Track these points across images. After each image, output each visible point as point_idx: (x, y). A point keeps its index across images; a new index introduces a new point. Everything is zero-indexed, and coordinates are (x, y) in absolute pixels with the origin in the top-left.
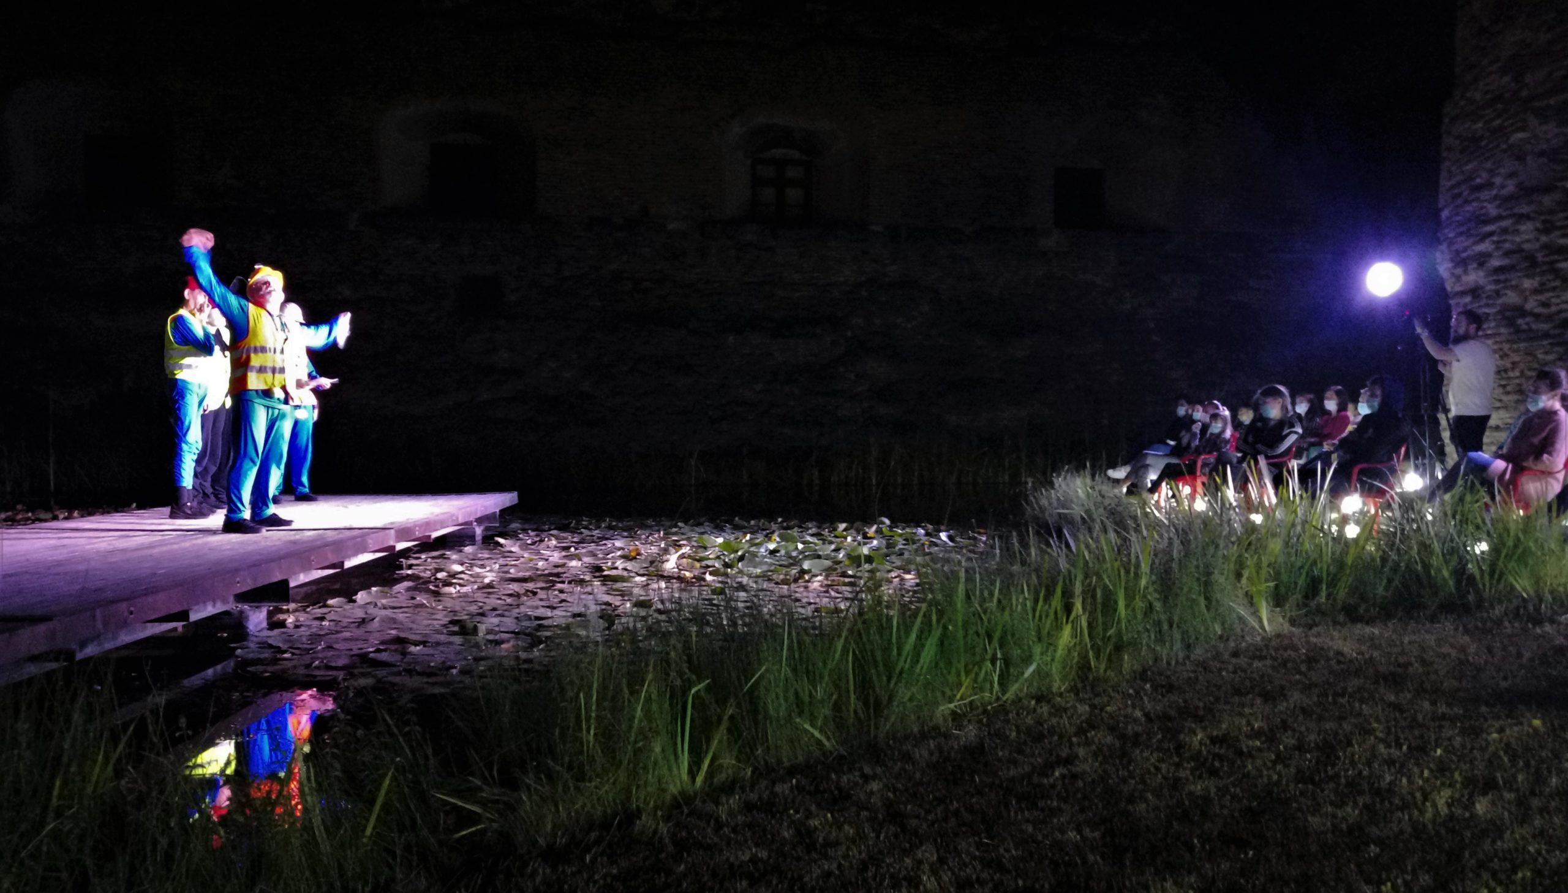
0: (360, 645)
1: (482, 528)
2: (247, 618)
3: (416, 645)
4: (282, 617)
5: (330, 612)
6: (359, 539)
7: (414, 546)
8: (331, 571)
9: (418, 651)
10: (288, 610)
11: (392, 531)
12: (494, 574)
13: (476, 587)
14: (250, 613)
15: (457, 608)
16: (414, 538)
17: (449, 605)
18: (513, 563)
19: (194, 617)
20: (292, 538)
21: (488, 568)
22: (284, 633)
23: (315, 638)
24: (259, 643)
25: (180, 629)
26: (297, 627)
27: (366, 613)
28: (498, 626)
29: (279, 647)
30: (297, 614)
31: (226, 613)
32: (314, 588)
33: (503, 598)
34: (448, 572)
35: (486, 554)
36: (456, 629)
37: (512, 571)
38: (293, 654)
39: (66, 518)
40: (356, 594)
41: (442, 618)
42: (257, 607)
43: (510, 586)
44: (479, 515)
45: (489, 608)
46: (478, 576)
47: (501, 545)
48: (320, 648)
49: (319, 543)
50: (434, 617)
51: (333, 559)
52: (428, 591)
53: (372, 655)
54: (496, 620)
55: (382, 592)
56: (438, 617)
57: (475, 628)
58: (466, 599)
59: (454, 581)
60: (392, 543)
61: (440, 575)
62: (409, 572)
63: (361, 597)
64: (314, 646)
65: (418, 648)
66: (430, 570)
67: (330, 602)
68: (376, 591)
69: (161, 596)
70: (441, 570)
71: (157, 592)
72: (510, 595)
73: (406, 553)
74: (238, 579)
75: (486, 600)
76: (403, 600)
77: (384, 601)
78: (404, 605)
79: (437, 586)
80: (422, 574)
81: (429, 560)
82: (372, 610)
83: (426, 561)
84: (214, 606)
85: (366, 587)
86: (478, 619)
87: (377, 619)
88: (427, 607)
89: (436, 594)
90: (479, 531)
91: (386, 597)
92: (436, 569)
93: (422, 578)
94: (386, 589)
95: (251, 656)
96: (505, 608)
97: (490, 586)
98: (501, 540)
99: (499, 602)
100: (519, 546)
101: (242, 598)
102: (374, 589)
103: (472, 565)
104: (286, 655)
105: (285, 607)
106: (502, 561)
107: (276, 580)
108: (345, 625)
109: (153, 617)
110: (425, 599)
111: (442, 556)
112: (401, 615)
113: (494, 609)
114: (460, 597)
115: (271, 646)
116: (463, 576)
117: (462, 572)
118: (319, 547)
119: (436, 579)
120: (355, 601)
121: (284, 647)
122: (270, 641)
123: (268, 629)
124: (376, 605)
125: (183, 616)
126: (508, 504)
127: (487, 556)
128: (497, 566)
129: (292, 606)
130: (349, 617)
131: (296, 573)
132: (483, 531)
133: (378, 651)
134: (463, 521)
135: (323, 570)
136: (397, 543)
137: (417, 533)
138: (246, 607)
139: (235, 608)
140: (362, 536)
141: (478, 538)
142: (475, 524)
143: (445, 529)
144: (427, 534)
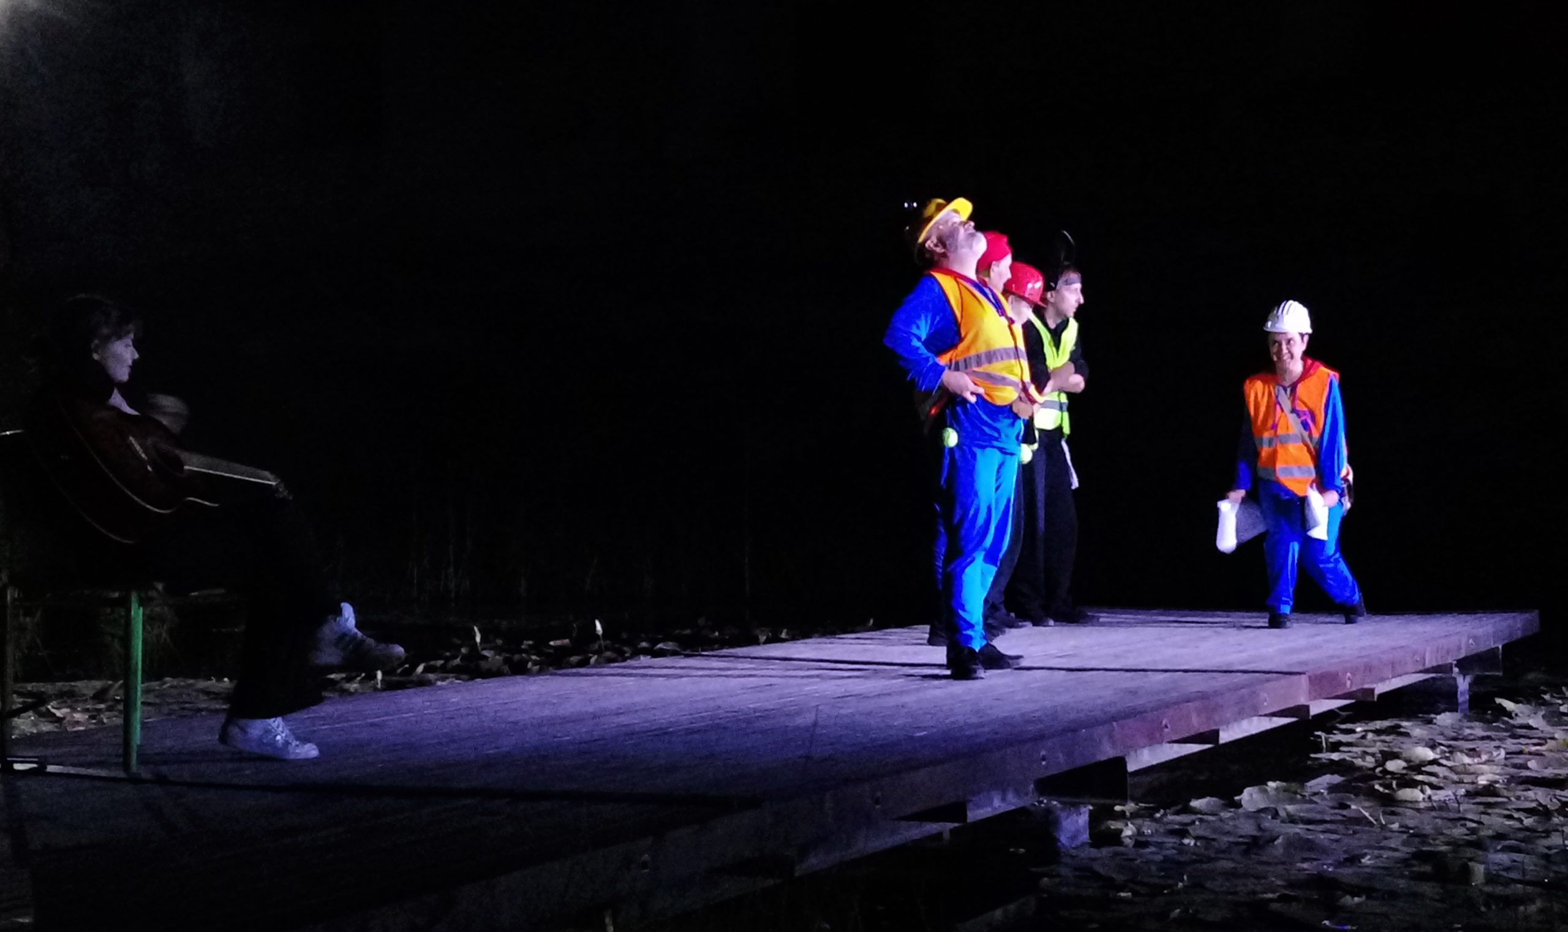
0: (1251, 884)
1: (1468, 679)
2: (1056, 823)
3: (1353, 896)
4: (1114, 825)
5: (1193, 822)
6: (1244, 691)
7: (1342, 708)
8: (1195, 748)
9: (1359, 905)
10: (1123, 812)
11: (1304, 679)
12: (1498, 769)
13: (1462, 791)
14: (1063, 815)
15: (1428, 829)
16: (1339, 693)
17: (1411, 823)
18: (1534, 749)
19: (976, 814)
21: (1484, 757)
22: (1116, 854)
23: (1172, 866)
24: (1076, 869)
25: (947, 836)
26: (1140, 843)
27: (1260, 828)
28: (1508, 869)
29: (1113, 879)
30: (1139, 821)
31: (1022, 811)
32: (1164, 776)
33: (1516, 815)
34: (1406, 761)
35: (1478, 730)
36: (1427, 868)
37: (1532, 764)
38: (1135, 893)
39: (769, 641)
40: (1241, 792)
41: (1398, 847)
42: (1076, 806)
43: (1530, 794)
44: (1462, 655)
45: (1490, 832)
46: (1465, 770)
47: (1509, 715)
48: (1180, 884)
49: (1172, 696)
50: (1384, 843)
51: (1198, 724)
52: (1372, 794)
53: (1275, 906)
54: (1504, 858)
55: (1285, 790)
56: (1392, 844)
57: (1466, 873)
58: (1444, 814)
59: (1420, 778)
60: (1302, 701)
61: (1393, 766)
62: (1335, 756)
63: (1250, 798)
64: (1170, 882)
65: (1356, 899)
66: (1373, 755)
67: (1195, 803)
68: (1277, 789)
69: (921, 775)
70: (1395, 756)
71: (916, 768)
72: (1530, 812)
73: (1327, 720)
74: (1043, 753)
75: (1485, 819)
76: (1325, 805)
77: (1290, 808)
78: (1328, 818)
79: (1388, 786)
80: (1359, 762)
81: (1370, 736)
82: (1268, 822)
83: (1363, 737)
84: (1004, 799)
85: (1259, 781)
86: (1469, 852)
87: (1279, 840)
88: (1370, 824)
89: (1388, 802)
90: (1463, 684)
91: (1292, 801)
92: (1381, 752)
93: (1360, 768)
94: (1294, 786)
95: (1064, 889)
96: (1521, 835)
97: (1490, 790)
98: (1508, 705)
99: (1509, 822)
100: (1543, 716)
101: (1046, 786)
102: (1272, 784)
103: (1452, 750)
104: (1123, 894)
105: (1118, 808)
106: (1511, 744)
107: (1103, 758)
108: (1224, 847)
109: (909, 811)
110: (1364, 808)
111: (1394, 730)
112: (1322, 836)
113: (1500, 836)
114: (1432, 809)
115: (1097, 876)
116: (1435, 769)
117: (1434, 762)
118: (1175, 703)
119: (1385, 772)
120: (1238, 805)
121: (1120, 878)
122: (1097, 867)
123: (1092, 845)
124: (1275, 815)
125: (957, 811)
126: (1519, 634)
127: (1480, 732)
128: (1503, 753)
129: (1130, 807)
130: (1228, 833)
131: (1135, 747)
132: (1470, 685)
133: (1283, 899)
134: (1435, 664)
135: (1183, 745)
136: (1311, 700)
137: (1348, 683)
138: (1055, 803)
139: (1036, 804)
140: (1249, 685)
141: (1463, 698)
142: (1456, 670)
143: (1399, 678)
144: (1366, 686)
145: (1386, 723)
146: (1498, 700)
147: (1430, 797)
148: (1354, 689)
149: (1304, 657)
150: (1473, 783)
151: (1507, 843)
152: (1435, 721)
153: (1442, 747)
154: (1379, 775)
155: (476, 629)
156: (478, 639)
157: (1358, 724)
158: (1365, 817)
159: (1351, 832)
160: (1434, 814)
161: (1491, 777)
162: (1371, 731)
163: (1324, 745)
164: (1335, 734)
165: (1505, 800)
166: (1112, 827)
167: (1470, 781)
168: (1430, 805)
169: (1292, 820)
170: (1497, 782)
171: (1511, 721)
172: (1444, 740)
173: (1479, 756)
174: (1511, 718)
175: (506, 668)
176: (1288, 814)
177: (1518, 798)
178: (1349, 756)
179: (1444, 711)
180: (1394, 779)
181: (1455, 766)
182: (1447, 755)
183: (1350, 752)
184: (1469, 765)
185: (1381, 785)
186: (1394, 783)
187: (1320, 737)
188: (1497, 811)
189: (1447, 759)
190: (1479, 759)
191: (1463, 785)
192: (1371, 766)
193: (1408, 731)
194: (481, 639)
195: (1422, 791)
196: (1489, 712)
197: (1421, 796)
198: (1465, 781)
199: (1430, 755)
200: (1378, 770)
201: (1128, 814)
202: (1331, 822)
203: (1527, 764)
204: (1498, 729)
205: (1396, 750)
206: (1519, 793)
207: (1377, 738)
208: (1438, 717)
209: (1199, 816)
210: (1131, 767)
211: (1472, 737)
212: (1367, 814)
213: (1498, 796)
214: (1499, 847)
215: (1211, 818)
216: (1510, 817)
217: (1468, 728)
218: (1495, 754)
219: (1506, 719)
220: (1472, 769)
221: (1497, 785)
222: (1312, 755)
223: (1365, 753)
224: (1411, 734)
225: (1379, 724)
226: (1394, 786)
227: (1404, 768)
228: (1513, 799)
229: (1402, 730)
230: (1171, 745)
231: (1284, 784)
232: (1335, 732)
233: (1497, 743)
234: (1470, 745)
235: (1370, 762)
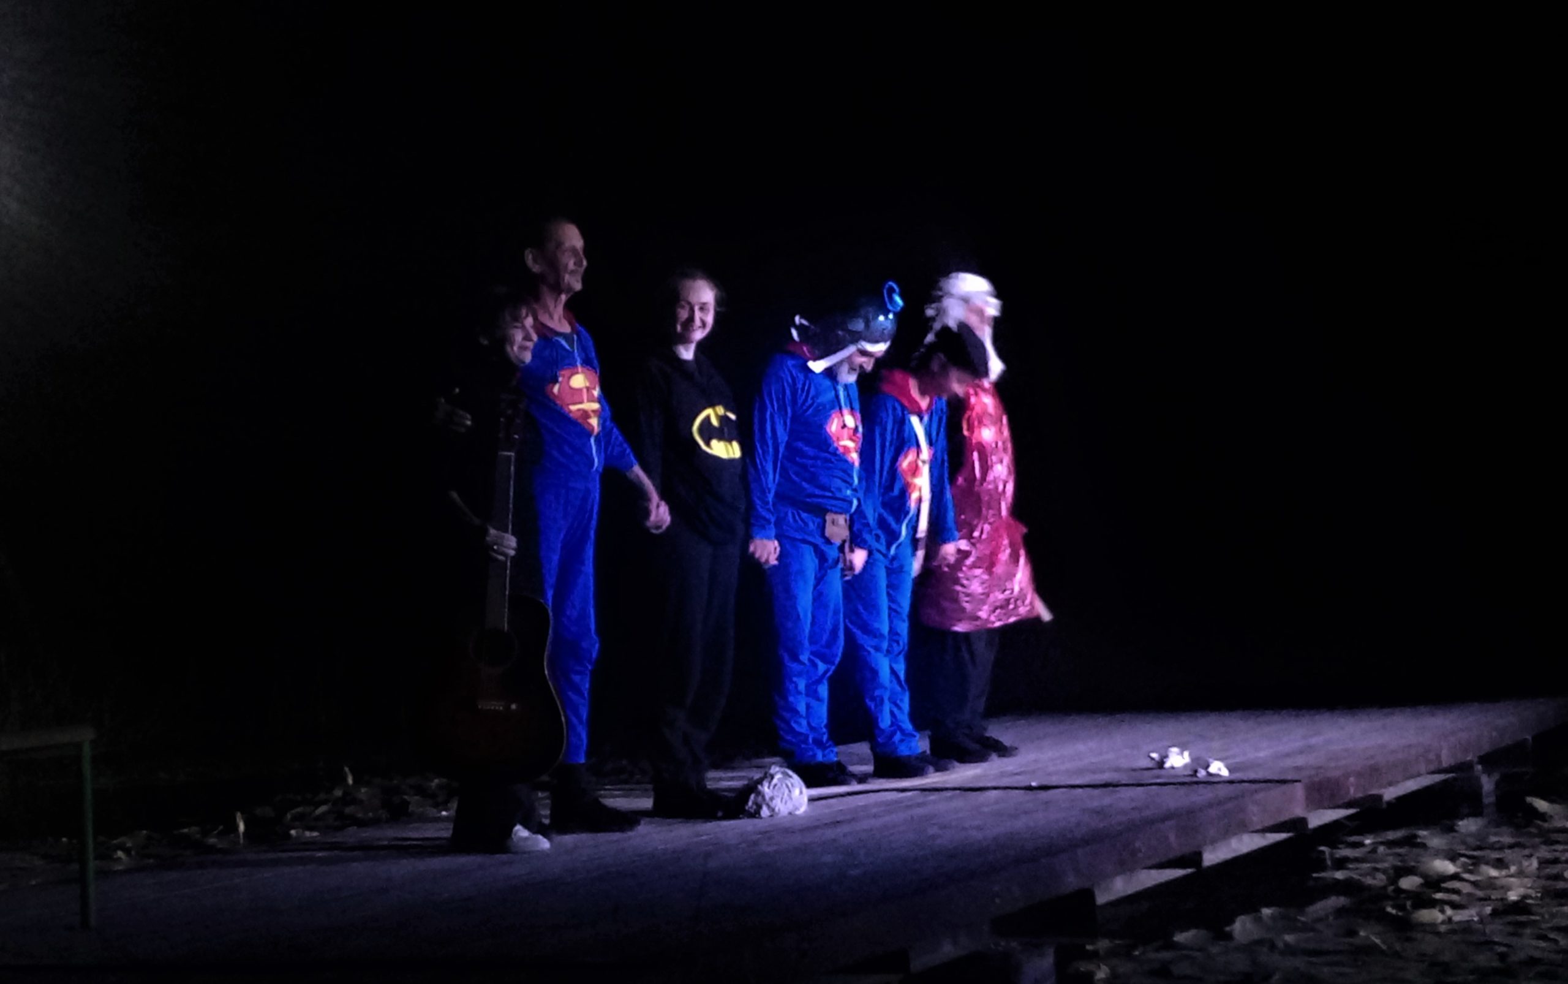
1: (1496, 776)
2: (1017, 967)
4: (1084, 966)
5: (1178, 959)
6: (1230, 806)
7: (1348, 818)
8: (1179, 873)
10: (1096, 951)
11: (1296, 784)
12: (1528, 882)
13: (1488, 910)
14: (1024, 957)
15: (1447, 957)
17: (1428, 949)
19: (921, 961)
20: (1095, 804)
21: (1513, 869)
27: (1253, 962)
30: (1114, 960)
31: (976, 955)
33: (1552, 936)
34: (1423, 877)
35: (1507, 836)
40: (1231, 921)
42: (1036, 945)
44: (1486, 748)
45: (1522, 956)
46: (1491, 884)
47: (1543, 817)
49: (1147, 813)
51: (1176, 845)
52: (1384, 917)
55: (1282, 916)
58: (1467, 936)
59: (1439, 896)
60: (1298, 811)
61: (1409, 883)
62: (1339, 875)
63: (1242, 927)
66: (1384, 871)
67: (1180, 937)
68: (1273, 917)
70: (1410, 871)
73: (1331, 833)
74: (997, 887)
75: (1513, 941)
77: (1289, 938)
78: (1334, 948)
79: (1401, 907)
80: (1369, 881)
81: (1381, 849)
82: (1263, 955)
83: (1374, 851)
84: (955, 942)
85: (1251, 907)
87: (1276, 977)
88: (1382, 952)
89: (1404, 926)
90: (1487, 784)
91: (1292, 930)
92: (1394, 866)
93: (1369, 888)
94: (1292, 911)
97: (1520, 907)
98: (1541, 805)
99: (1542, 944)
102: (1266, 911)
103: (1477, 862)
105: (1089, 947)
106: (1544, 852)
107: (1069, 888)
110: (1377, 934)
111: (1411, 841)
112: (1326, 969)
113: (1532, 961)
114: (1453, 932)
116: (1456, 885)
117: (1455, 877)
118: (1151, 822)
119: (1399, 891)
120: (1229, 937)
124: (1273, 946)
125: (899, 960)
126: (1550, 723)
127: (1507, 840)
128: (1535, 864)
129: (1103, 944)
130: (1217, 970)
131: (1108, 876)
132: (1497, 785)
134: (1452, 762)
135: (1160, 871)
136: (1309, 811)
137: (1352, 790)
138: (1014, 944)
139: (992, 946)
140: (1236, 798)
141: (1489, 800)
142: (1479, 767)
143: (1413, 780)
144: (1374, 792)
145: (1398, 834)
146: (1529, 799)
147: (1450, 919)
148: (1360, 795)
149: (1300, 761)
150: (1502, 899)
151: (1541, 968)
152: (1457, 828)
153: (1463, 859)
154: (1392, 894)
155: (347, 769)
156: (350, 781)
157: (1368, 836)
158: (1376, 945)
159: (1360, 963)
160: (1455, 938)
161: (1522, 891)
162: (1382, 843)
163: (1329, 863)
164: (1340, 849)
165: (1538, 918)
166: (1082, 969)
167: (1499, 897)
168: (1449, 927)
169: (1290, 951)
170: (1530, 897)
171: (1546, 825)
172: (1466, 849)
173: (1507, 867)
174: (1545, 821)
175: (383, 814)
176: (1287, 945)
177: (1553, 916)
178: (1357, 874)
179: (1468, 816)
180: (1408, 898)
181: (1480, 881)
182: (1471, 868)
183: (1357, 869)
184: (1495, 878)
185: (1393, 907)
186: (1409, 904)
187: (1323, 852)
188: (1528, 931)
189: (1471, 872)
190: (1507, 871)
191: (1489, 902)
192: (1382, 884)
193: (1424, 841)
194: (354, 780)
195: (1442, 911)
196: (1520, 815)
197: (1440, 917)
198: (1493, 897)
199: (1449, 868)
200: (1391, 888)
201: (1101, 952)
202: (1336, 952)
203: (1562, 874)
204: (1531, 835)
205: (1413, 864)
206: (1554, 910)
207: (1389, 851)
208: (1460, 823)
209: (1184, 952)
210: (1101, 899)
211: (1497, 846)
212: (1378, 941)
213: (1530, 913)
214: (1531, 975)
215: (1198, 954)
216: (1544, 938)
217: (1496, 834)
218: (1525, 863)
219: (1539, 822)
220: (1498, 883)
221: (1529, 901)
222: (1315, 875)
223: (1377, 870)
224: (1428, 844)
225: (1391, 835)
226: (1408, 907)
227: (1422, 885)
228: (1547, 916)
229: (1419, 840)
230: (1146, 871)
231: (1281, 910)
232: (1340, 846)
233: (1527, 852)
234: (1496, 855)
235: (1380, 880)
